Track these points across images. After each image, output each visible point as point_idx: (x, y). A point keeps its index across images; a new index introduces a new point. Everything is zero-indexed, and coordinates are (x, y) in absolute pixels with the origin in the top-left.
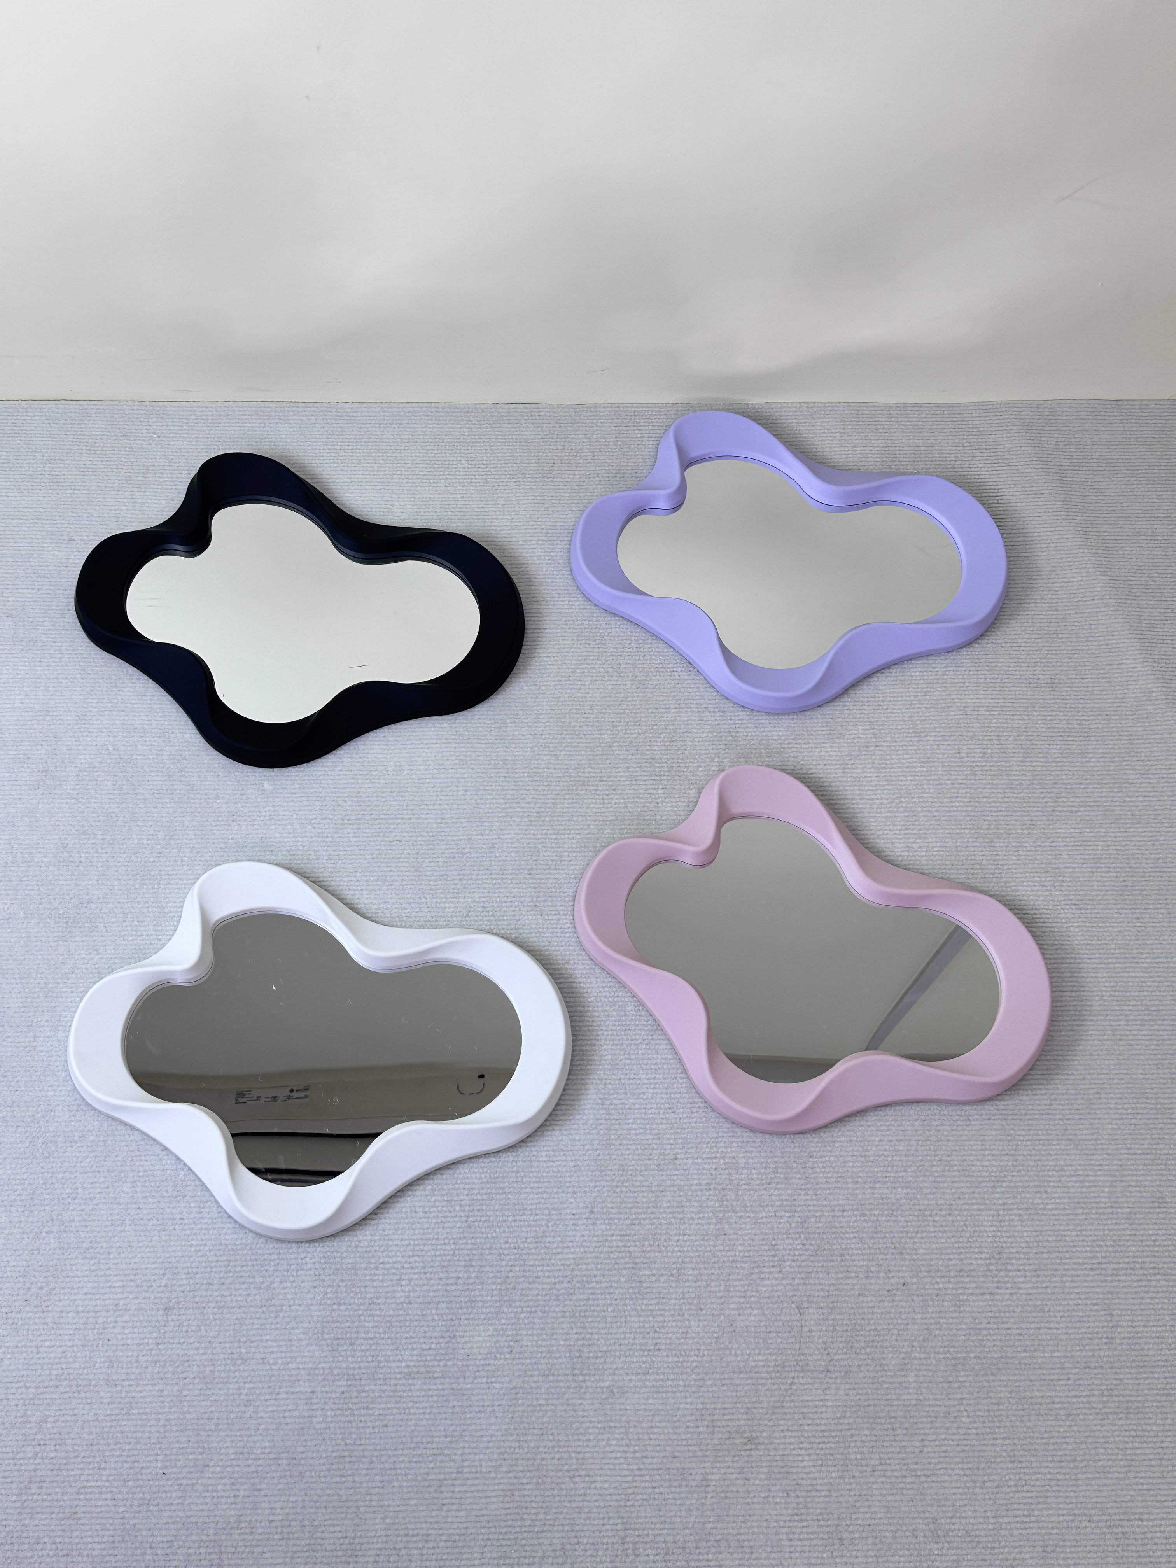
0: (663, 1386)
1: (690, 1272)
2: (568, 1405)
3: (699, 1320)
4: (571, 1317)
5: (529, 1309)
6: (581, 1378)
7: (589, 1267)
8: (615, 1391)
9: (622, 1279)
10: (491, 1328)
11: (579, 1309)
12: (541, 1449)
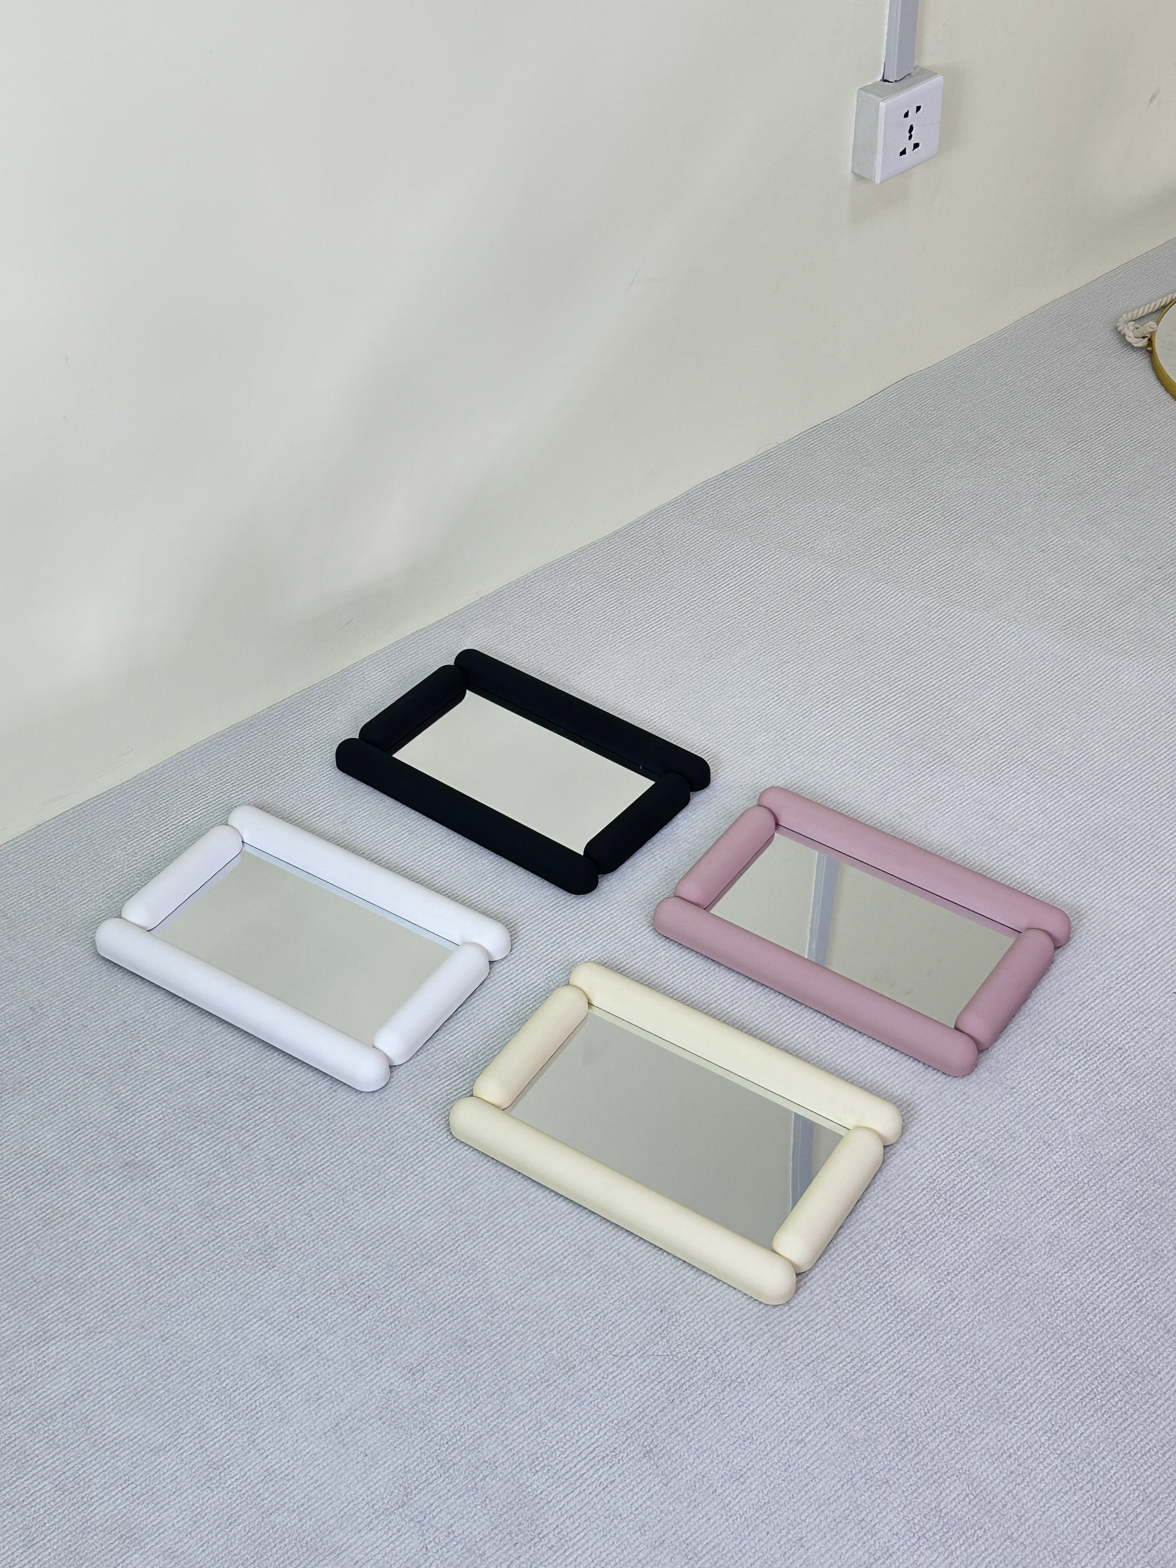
0: (1081, 1211)
1: (1018, 1127)
2: (1028, 1275)
3: (1057, 1152)
4: (966, 1218)
5: (931, 1237)
6: (1018, 1251)
7: (943, 1177)
8: (1051, 1240)
9: (975, 1167)
10: (916, 1269)
11: (966, 1208)
12: (1042, 1319)
